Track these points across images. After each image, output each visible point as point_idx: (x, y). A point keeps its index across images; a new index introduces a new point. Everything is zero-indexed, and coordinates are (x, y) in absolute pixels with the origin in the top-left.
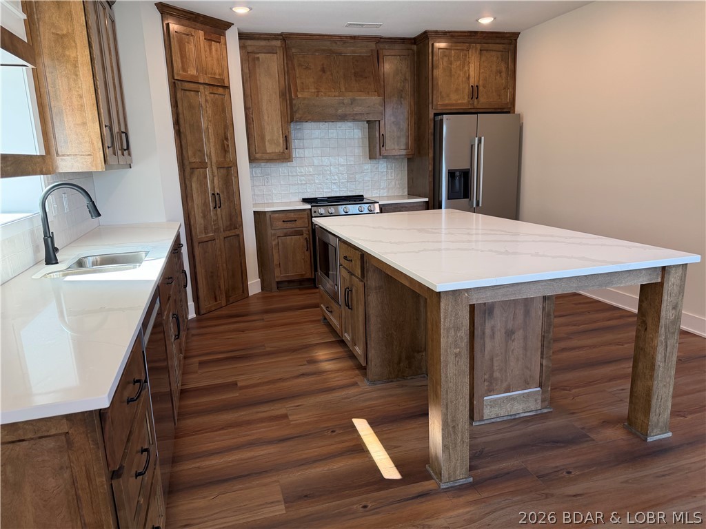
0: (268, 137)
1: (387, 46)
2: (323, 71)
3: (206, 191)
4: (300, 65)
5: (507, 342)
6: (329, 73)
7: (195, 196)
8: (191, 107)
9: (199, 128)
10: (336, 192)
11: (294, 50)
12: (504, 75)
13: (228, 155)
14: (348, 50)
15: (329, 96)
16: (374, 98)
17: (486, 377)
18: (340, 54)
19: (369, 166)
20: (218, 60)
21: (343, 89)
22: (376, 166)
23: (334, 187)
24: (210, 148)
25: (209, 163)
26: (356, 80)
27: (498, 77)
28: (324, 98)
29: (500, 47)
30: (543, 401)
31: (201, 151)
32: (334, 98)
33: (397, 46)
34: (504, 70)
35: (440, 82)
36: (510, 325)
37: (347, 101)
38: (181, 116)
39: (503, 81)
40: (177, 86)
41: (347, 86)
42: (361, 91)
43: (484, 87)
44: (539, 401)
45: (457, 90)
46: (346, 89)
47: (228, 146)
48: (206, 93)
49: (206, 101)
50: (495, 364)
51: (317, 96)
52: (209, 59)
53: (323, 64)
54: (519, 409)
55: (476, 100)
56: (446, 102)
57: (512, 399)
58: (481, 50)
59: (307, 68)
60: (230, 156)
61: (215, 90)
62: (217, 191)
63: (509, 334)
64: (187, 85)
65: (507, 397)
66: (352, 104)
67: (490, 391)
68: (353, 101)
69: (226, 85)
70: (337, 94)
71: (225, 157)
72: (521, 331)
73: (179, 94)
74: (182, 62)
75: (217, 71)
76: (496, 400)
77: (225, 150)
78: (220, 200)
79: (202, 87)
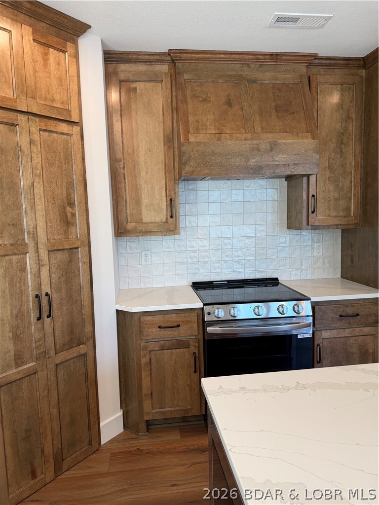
0: (145, 201)
1: (322, 71)
2: (229, 103)
3: (22, 293)
4: (194, 96)
6: (237, 107)
10: (239, 273)
11: (186, 76)
13: (72, 229)
14: (267, 76)
15: (237, 139)
16: (305, 141)
18: (254, 81)
20: (60, 80)
21: (259, 130)
22: (297, 238)
23: (236, 266)
25: (31, 244)
26: (278, 117)
28: (229, 142)
32: (245, 142)
33: (337, 71)
37: (264, 146)
41: (264, 124)
42: (286, 132)
46: (263, 128)
47: (73, 215)
48: (33, 129)
49: (32, 142)
51: (219, 139)
52: (41, 74)
53: (229, 95)
59: (206, 100)
60: (78, 230)
61: (51, 125)
62: (46, 288)
68: (273, 147)
70: (249, 135)
71: (66, 232)
75: (57, 97)
77: (67, 222)
78: (50, 304)
79: (22, 118)
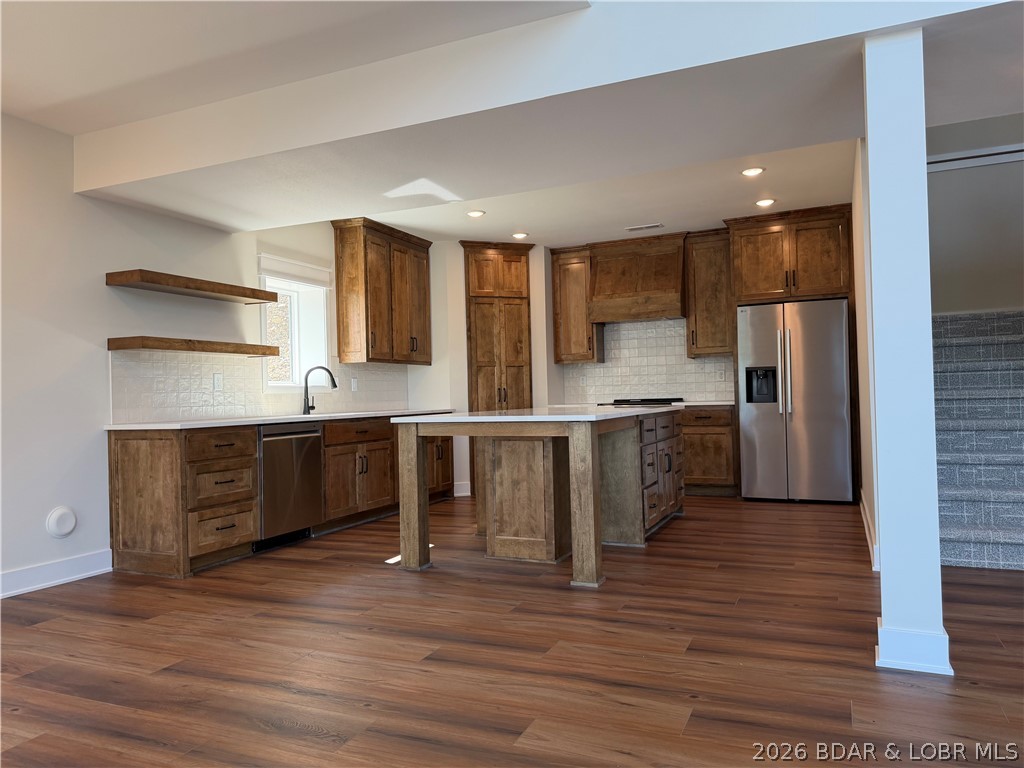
0: (573, 339)
1: (698, 240)
2: (623, 273)
3: (492, 386)
4: (601, 271)
5: (513, 490)
6: (628, 275)
7: (480, 389)
8: (484, 316)
9: (491, 334)
10: (654, 394)
11: (599, 257)
12: (833, 255)
13: (521, 356)
14: (653, 251)
15: (624, 297)
16: (670, 294)
17: (497, 518)
18: (644, 255)
19: (692, 366)
20: (517, 277)
21: (640, 289)
22: (702, 366)
23: (651, 389)
24: (501, 350)
25: (497, 362)
26: (655, 279)
27: (825, 258)
28: (618, 299)
29: (826, 223)
30: (548, 553)
31: (491, 352)
32: (629, 298)
33: (711, 238)
34: (833, 248)
35: (744, 271)
36: (515, 476)
37: (641, 299)
38: (473, 324)
39: (833, 262)
40: (474, 301)
41: (644, 285)
42: (658, 289)
43: (805, 271)
44: (544, 552)
45: (767, 278)
46: (642, 288)
47: (521, 348)
48: (502, 305)
49: (500, 311)
50: (505, 508)
51: (611, 298)
52: (507, 276)
53: (624, 268)
54: (525, 554)
55: (793, 287)
56: (754, 292)
57: (518, 543)
58: (797, 230)
59: (609, 273)
60: (524, 356)
61: (511, 301)
62: (504, 386)
63: (516, 483)
64: (480, 300)
65: (515, 540)
66: (646, 302)
67: (501, 531)
68: (647, 300)
69: (525, 295)
70: (631, 294)
71: (517, 358)
72: (525, 483)
73: (472, 308)
74: (479, 282)
75: (515, 286)
76: (505, 540)
77: (518, 352)
78: (506, 395)
79: (496, 300)
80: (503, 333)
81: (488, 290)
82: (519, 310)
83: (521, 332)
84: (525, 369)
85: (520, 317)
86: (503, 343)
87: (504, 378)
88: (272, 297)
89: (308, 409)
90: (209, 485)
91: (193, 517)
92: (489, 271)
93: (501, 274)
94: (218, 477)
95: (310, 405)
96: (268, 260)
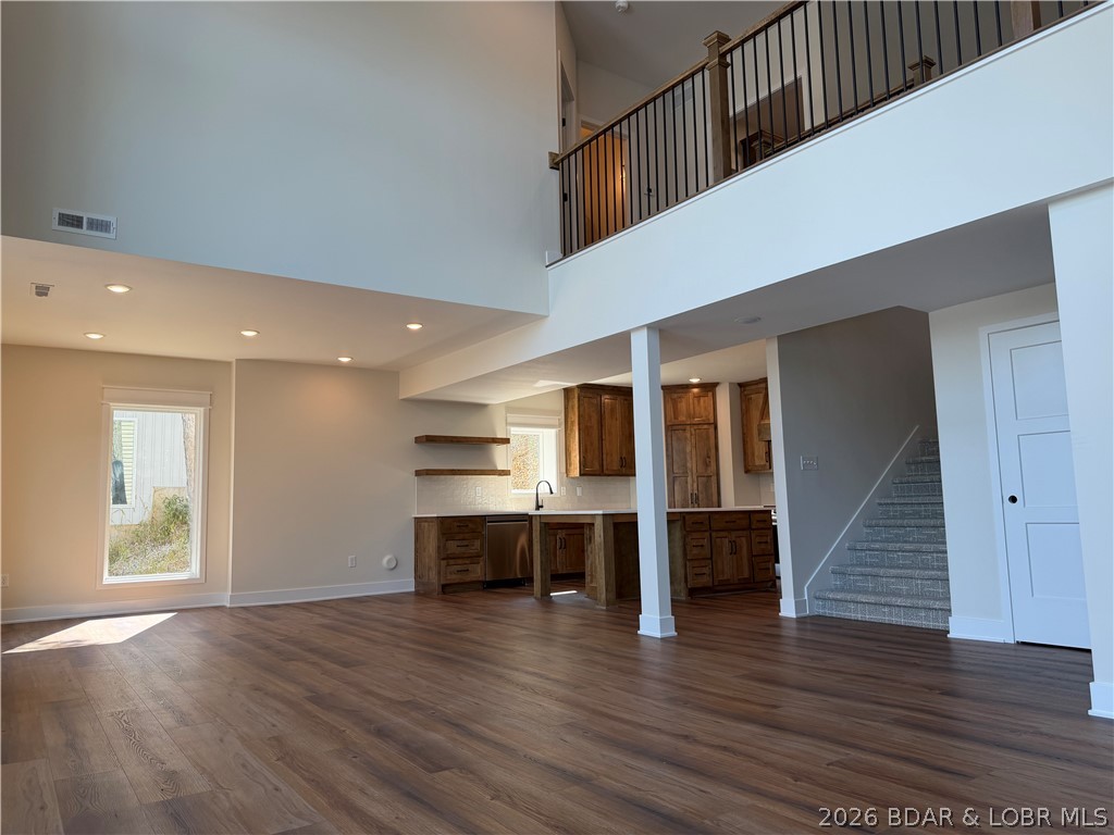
0: (756, 454)
3: (686, 491)
8: (679, 439)
13: (709, 468)
20: (705, 408)
24: (693, 464)
25: (690, 473)
31: (685, 466)
40: (671, 428)
47: (711, 462)
49: (691, 435)
52: (697, 408)
60: (713, 468)
61: (700, 427)
62: (695, 492)
64: (675, 428)
69: (713, 421)
71: (706, 470)
73: (669, 433)
74: (675, 413)
75: (705, 415)
77: (707, 465)
78: (697, 498)
79: (688, 427)
80: (694, 452)
81: (682, 418)
82: (707, 433)
83: (709, 449)
84: (714, 479)
85: (708, 438)
86: (694, 459)
87: (695, 485)
88: (507, 441)
89: (538, 507)
90: (453, 547)
91: (444, 563)
92: (682, 406)
93: (692, 407)
94: (459, 543)
95: (540, 504)
96: (512, 418)
